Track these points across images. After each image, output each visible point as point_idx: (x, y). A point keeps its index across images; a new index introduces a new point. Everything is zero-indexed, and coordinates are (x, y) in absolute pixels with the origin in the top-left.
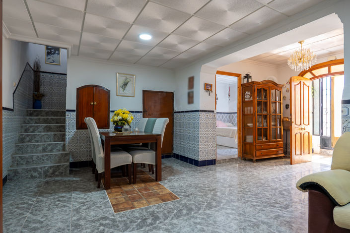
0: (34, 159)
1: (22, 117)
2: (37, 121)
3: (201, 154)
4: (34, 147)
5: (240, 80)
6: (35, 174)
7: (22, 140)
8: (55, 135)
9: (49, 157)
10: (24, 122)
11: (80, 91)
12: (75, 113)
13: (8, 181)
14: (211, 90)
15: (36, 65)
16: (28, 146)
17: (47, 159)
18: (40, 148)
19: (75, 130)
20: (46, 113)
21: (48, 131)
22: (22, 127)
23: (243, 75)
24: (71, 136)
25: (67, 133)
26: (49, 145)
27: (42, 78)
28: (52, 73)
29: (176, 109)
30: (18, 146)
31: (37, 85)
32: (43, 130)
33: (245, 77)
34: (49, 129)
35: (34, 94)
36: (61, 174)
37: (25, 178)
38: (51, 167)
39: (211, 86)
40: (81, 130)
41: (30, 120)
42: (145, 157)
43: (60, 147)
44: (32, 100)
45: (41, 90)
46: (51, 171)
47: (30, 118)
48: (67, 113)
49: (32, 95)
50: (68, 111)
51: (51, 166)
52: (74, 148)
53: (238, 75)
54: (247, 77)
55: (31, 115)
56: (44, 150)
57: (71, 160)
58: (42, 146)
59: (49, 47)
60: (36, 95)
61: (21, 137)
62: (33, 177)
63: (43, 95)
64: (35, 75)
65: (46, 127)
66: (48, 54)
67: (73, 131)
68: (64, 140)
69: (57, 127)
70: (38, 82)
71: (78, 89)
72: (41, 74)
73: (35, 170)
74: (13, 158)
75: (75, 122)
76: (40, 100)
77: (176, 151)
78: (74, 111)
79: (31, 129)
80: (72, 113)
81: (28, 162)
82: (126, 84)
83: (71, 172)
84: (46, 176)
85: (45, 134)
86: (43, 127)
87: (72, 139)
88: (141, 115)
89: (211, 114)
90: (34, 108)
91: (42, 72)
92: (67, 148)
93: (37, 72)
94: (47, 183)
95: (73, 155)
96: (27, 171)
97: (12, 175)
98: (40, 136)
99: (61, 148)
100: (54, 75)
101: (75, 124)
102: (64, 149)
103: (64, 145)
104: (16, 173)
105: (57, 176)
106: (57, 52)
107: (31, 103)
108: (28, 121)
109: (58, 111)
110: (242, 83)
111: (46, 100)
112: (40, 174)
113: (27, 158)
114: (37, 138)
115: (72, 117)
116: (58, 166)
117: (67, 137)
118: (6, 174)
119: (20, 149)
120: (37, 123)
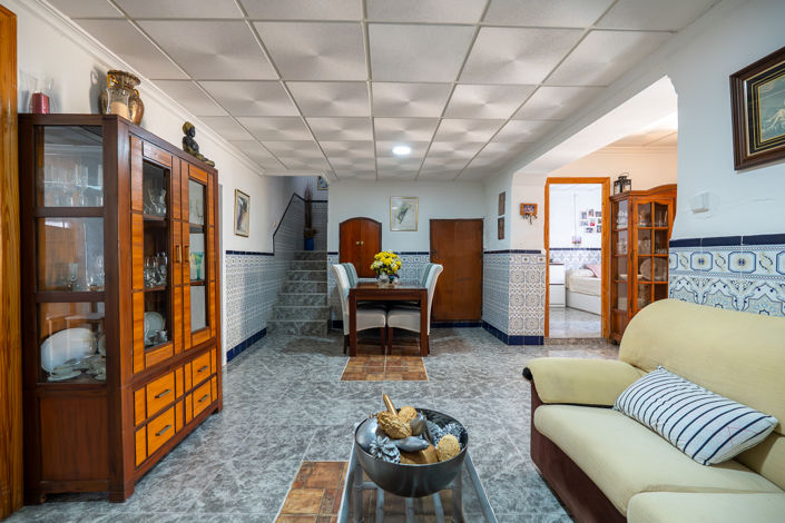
0: (293, 312)
1: (289, 261)
2: (303, 266)
3: (512, 323)
4: (296, 298)
5: (606, 189)
6: (292, 330)
7: (285, 289)
8: (319, 284)
10: (291, 269)
11: (343, 226)
12: (338, 257)
13: (267, 334)
14: (535, 214)
16: (290, 296)
17: (306, 314)
18: (301, 300)
21: (312, 279)
22: (287, 272)
23: (614, 178)
25: (329, 283)
26: (311, 296)
27: (314, 210)
29: (486, 247)
30: (281, 295)
31: (308, 219)
32: (307, 278)
33: (616, 183)
34: (312, 277)
35: (305, 230)
36: (318, 334)
37: (281, 333)
38: (307, 323)
39: (534, 207)
41: (296, 265)
42: (405, 320)
43: (321, 300)
44: (303, 239)
45: (313, 226)
46: (308, 328)
47: (296, 263)
48: (329, 257)
49: (303, 233)
50: (330, 253)
53: (604, 181)
54: (622, 181)
55: (298, 258)
56: (305, 302)
57: (329, 317)
58: (304, 298)
60: (307, 232)
61: (285, 285)
62: (290, 333)
63: (315, 232)
64: (305, 207)
65: (311, 274)
68: (325, 291)
69: (321, 274)
70: (310, 215)
71: (341, 225)
72: (314, 204)
73: (292, 325)
74: (274, 309)
76: (312, 239)
77: (485, 318)
78: (336, 253)
79: (296, 277)
80: (334, 256)
81: (287, 316)
82: (403, 212)
83: (329, 331)
84: (303, 334)
85: (309, 283)
86: (308, 274)
88: (428, 257)
89: (535, 256)
90: (306, 249)
91: (315, 201)
92: (329, 302)
93: (308, 202)
94: (301, 340)
95: (335, 311)
96: (286, 325)
97: (271, 327)
98: (304, 285)
99: (323, 302)
102: (326, 304)
103: (326, 298)
104: (274, 325)
105: (313, 335)
107: (302, 242)
110: (612, 194)
112: (296, 330)
113: (287, 311)
114: (301, 287)
115: (334, 262)
116: (316, 323)
117: (329, 287)
118: (264, 326)
119: (282, 299)
120: (303, 269)
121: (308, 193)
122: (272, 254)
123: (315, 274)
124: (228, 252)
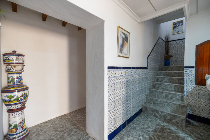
0: (158, 102)
1: (156, 71)
2: (164, 74)
4: (160, 93)
7: (154, 87)
8: (176, 86)
9: (169, 105)
10: (157, 75)
12: (194, 70)
13: (142, 112)
15: (166, 38)
16: (156, 91)
17: (167, 105)
18: (164, 95)
19: (194, 85)
20: (171, 68)
22: (155, 77)
24: (189, 91)
25: (185, 87)
26: (170, 94)
27: (170, 45)
28: (177, 40)
30: (151, 90)
31: (167, 50)
32: (167, 81)
34: (171, 81)
35: (165, 56)
36: (177, 124)
37: (151, 114)
40: (200, 86)
41: (160, 73)
43: (178, 97)
44: (164, 60)
45: (169, 53)
46: (169, 117)
47: (160, 72)
48: (185, 70)
49: (164, 57)
50: (186, 67)
51: (169, 114)
52: (193, 101)
55: (161, 69)
56: (166, 97)
57: (189, 111)
58: (165, 94)
59: (175, 23)
60: (166, 57)
61: (153, 84)
62: (156, 116)
63: (171, 56)
64: (166, 44)
65: (170, 79)
66: (174, 27)
67: (191, 86)
68: (182, 92)
69: (178, 80)
70: (168, 48)
72: (170, 43)
73: (157, 112)
74: (146, 98)
75: (194, 78)
76: (169, 60)
78: (193, 67)
79: (160, 80)
80: (190, 69)
84: (165, 120)
85: (168, 84)
86: (168, 79)
87: (191, 93)
90: (165, 65)
91: (170, 41)
92: (185, 100)
93: (167, 42)
95: (191, 108)
96: (152, 110)
97: (144, 109)
98: (165, 85)
99: (180, 99)
100: (179, 41)
101: (194, 79)
102: (182, 100)
103: (182, 96)
104: (146, 108)
105: (174, 124)
106: (181, 24)
107: (164, 62)
108: (159, 74)
109: (180, 67)
111: (172, 59)
112: (160, 115)
113: (154, 100)
114: (163, 86)
115: (190, 73)
116: (174, 116)
117: (185, 90)
118: (140, 108)
119: (151, 92)
120: (164, 75)
121: (167, 37)
122: (147, 68)
123: (172, 79)
124: (109, 68)
